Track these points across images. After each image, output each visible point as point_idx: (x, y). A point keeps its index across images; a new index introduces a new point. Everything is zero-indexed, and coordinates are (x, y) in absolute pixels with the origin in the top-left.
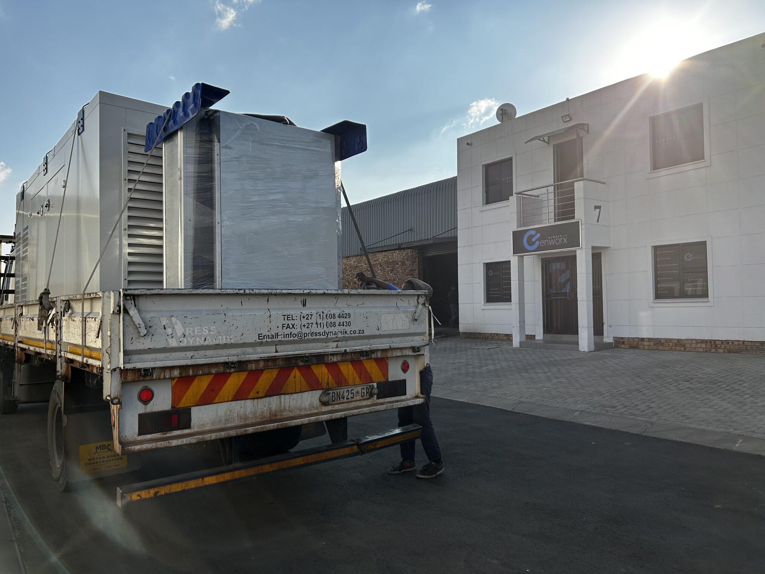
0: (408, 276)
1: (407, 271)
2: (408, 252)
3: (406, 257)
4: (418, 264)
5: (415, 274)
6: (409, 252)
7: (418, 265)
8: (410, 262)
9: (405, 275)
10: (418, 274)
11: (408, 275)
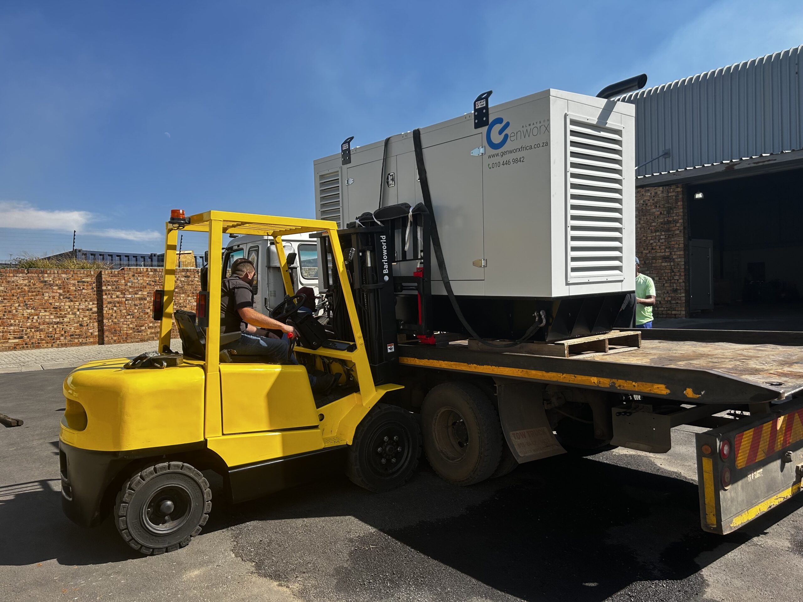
0: (657, 234)
1: (653, 224)
2: (656, 193)
3: (651, 201)
4: (682, 211)
5: (673, 229)
6: (659, 192)
7: (682, 214)
8: (661, 210)
9: (649, 231)
10: (682, 228)
11: (656, 231)
